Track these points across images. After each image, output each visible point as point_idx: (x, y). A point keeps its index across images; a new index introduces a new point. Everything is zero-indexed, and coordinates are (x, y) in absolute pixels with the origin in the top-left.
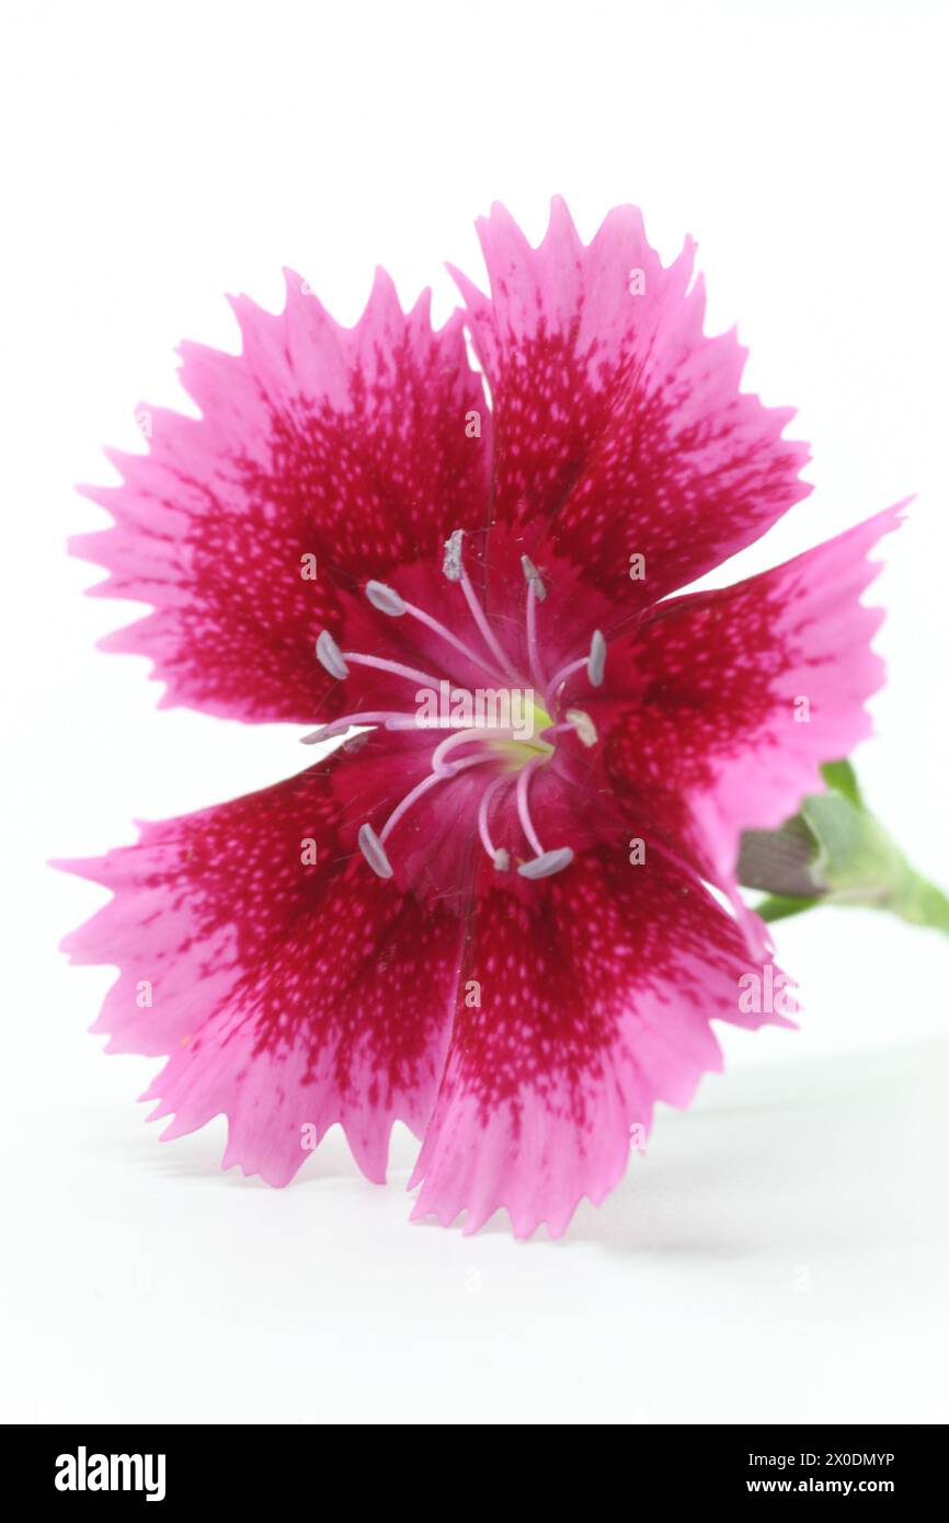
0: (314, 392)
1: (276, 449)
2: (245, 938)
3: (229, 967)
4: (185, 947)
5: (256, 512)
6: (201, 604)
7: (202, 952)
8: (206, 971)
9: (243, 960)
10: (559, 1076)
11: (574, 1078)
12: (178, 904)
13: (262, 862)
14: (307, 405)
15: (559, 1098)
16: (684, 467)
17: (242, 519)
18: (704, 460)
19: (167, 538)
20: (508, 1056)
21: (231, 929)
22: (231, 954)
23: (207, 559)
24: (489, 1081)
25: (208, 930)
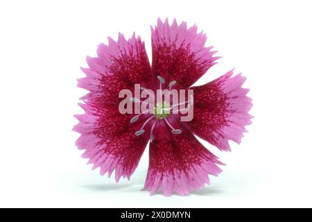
0: (94, 121)
1: (98, 136)
2: (177, 168)
3: (180, 173)
4: (174, 179)
5: (108, 143)
6: (119, 158)
7: (176, 176)
8: (179, 177)
9: (180, 170)
10: (226, 113)
11: (227, 111)
12: (167, 176)
13: (167, 158)
14: (96, 123)
15: (229, 114)
16: (134, 58)
17: (108, 145)
18: (135, 54)
19: (106, 158)
20: (219, 120)
21: (175, 169)
22: (178, 171)
23: (113, 152)
24: (222, 124)
25: (173, 174)
